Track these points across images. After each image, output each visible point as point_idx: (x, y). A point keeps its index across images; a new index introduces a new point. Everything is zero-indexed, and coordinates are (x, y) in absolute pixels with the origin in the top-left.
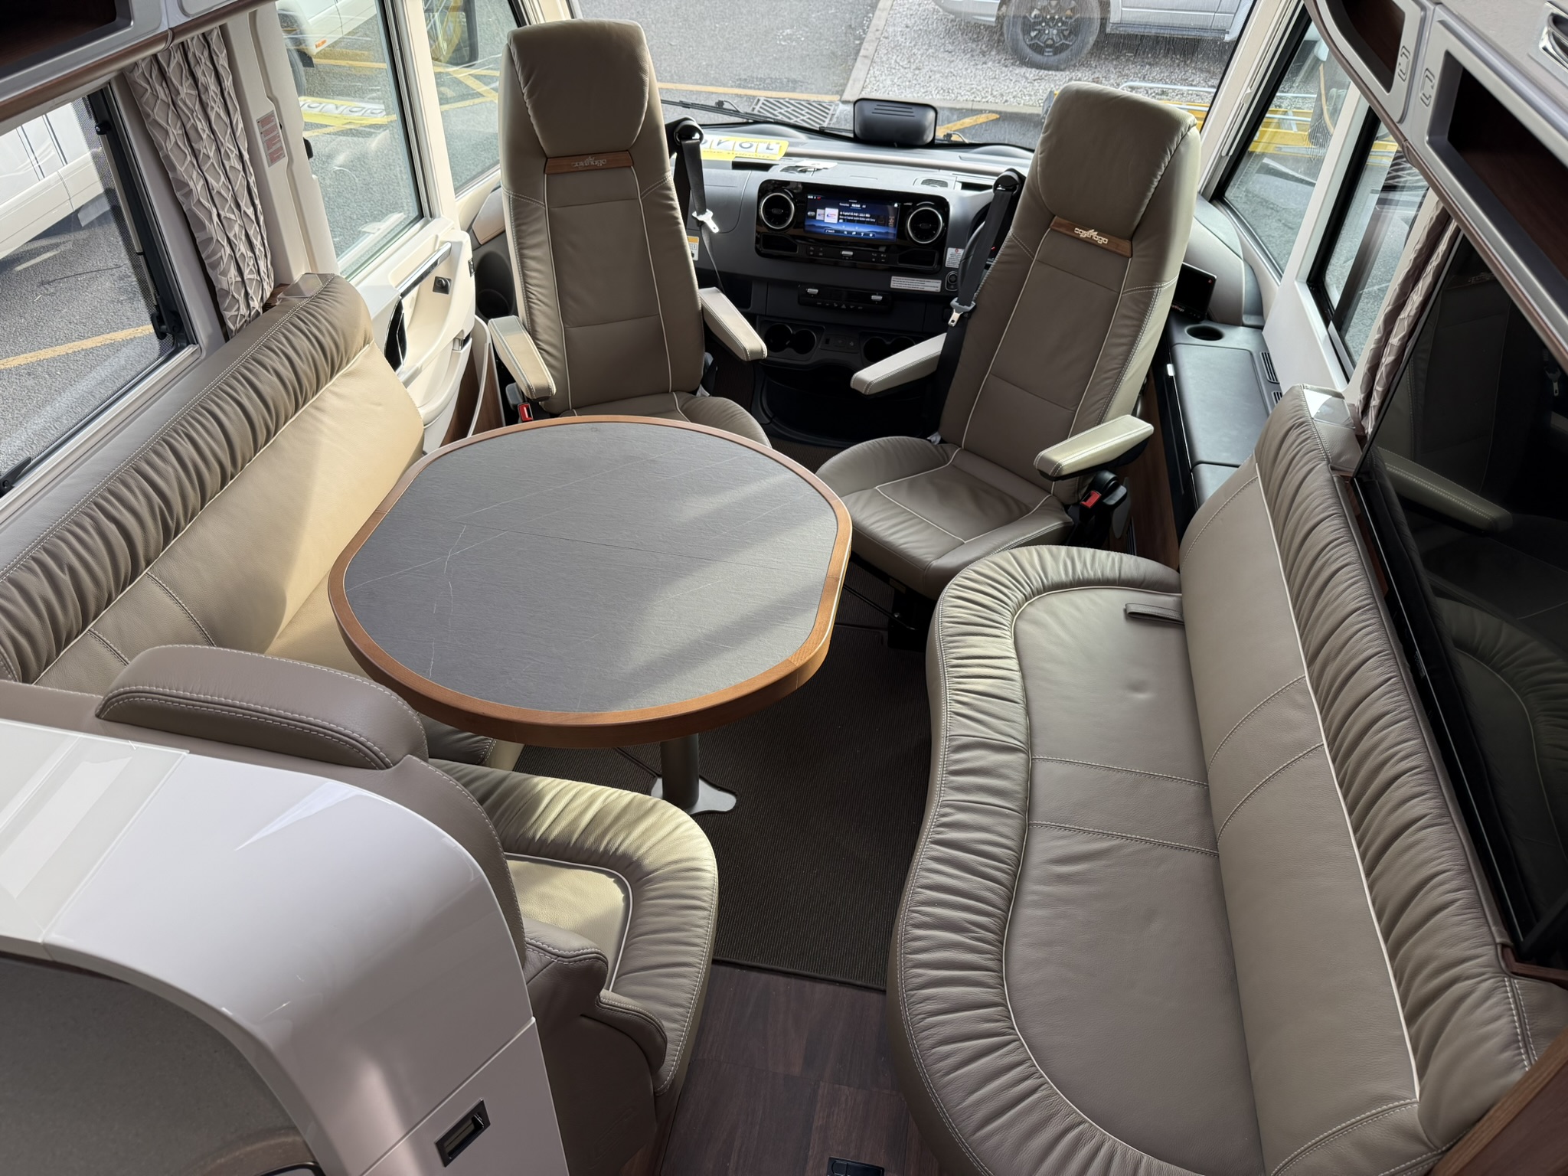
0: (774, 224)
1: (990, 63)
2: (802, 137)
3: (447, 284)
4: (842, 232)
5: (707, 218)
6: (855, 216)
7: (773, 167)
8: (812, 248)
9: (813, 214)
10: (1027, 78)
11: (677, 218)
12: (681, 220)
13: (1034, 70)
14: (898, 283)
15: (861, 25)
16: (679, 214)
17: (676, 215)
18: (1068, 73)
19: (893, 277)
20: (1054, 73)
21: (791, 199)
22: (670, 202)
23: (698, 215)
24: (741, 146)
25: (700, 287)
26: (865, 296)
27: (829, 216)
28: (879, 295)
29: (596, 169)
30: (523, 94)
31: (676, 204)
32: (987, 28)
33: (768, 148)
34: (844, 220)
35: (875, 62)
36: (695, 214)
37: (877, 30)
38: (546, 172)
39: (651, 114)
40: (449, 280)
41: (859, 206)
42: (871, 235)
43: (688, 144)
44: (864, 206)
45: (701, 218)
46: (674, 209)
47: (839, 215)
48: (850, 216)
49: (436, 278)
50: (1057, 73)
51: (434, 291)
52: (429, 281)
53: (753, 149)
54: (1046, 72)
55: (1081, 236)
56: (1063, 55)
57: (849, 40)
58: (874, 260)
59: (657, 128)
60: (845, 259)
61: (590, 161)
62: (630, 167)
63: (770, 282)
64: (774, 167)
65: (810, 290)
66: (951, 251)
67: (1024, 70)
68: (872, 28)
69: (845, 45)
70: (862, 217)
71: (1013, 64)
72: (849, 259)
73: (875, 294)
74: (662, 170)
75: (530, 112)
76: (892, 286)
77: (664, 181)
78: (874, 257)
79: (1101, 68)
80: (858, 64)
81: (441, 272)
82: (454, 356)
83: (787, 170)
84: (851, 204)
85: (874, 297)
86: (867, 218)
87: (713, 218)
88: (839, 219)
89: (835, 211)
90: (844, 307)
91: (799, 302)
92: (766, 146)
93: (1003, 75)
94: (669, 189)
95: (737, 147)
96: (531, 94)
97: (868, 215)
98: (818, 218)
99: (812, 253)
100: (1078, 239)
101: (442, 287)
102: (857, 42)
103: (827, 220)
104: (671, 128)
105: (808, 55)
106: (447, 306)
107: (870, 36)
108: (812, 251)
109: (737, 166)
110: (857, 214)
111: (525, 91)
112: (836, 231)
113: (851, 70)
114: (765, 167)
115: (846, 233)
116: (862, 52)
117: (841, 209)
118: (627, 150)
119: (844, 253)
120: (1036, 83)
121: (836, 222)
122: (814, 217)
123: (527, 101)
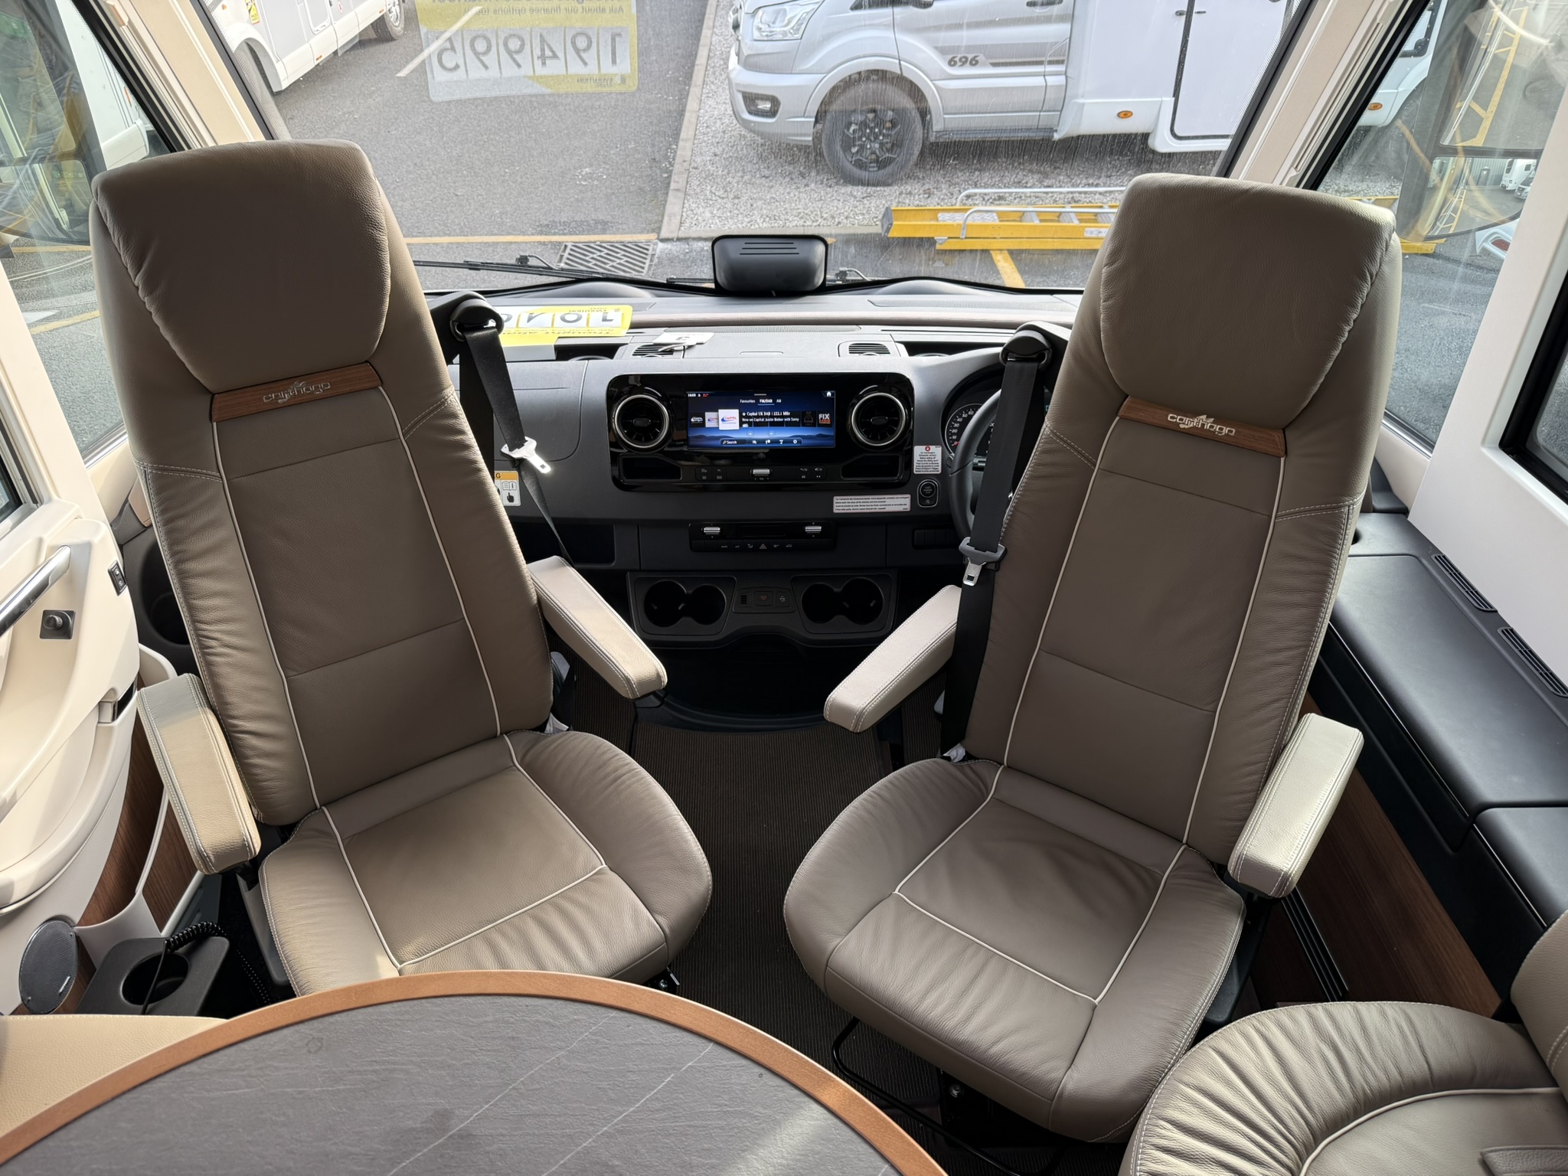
0: (638, 440)
1: (813, 185)
2: (645, 295)
3: (66, 623)
4: (750, 441)
5: (528, 451)
6: (767, 417)
7: (620, 350)
8: (703, 470)
9: (699, 419)
10: (855, 197)
11: (475, 462)
12: (482, 464)
13: (860, 187)
14: (844, 505)
15: (666, 157)
16: (477, 454)
17: (473, 457)
18: (896, 187)
19: (835, 498)
20: (882, 188)
21: (659, 399)
22: (459, 437)
23: (511, 450)
24: (563, 319)
25: (529, 559)
26: (793, 529)
27: (726, 421)
28: (816, 525)
29: (313, 400)
30: (137, 288)
31: (470, 438)
32: (803, 148)
33: (605, 320)
34: (750, 424)
35: (689, 195)
36: (505, 449)
37: (684, 161)
38: (214, 418)
39: (401, 296)
40: (71, 613)
41: (771, 401)
42: (795, 442)
43: (478, 338)
44: (779, 401)
45: (517, 454)
46: (467, 447)
47: (741, 416)
48: (758, 417)
49: (46, 613)
50: (886, 188)
51: (42, 636)
52: (33, 620)
53: (583, 322)
54: (873, 188)
55: (1182, 426)
56: (889, 169)
57: (656, 174)
58: (804, 477)
59: (416, 320)
60: (758, 480)
61: (300, 387)
62: (376, 388)
63: (639, 524)
64: (620, 348)
65: (707, 530)
66: (918, 451)
67: (849, 188)
68: (678, 160)
69: (652, 179)
70: (777, 417)
71: (837, 184)
72: (765, 480)
73: (811, 525)
74: (435, 386)
75: (157, 320)
76: (835, 511)
77: (443, 403)
78: (804, 473)
79: (930, 179)
80: (671, 198)
81: (53, 600)
82: (102, 735)
83: (640, 352)
84: (757, 399)
85: (808, 529)
86: (787, 417)
87: (538, 450)
88: (741, 423)
89: (735, 413)
90: (763, 547)
91: (691, 548)
92: (600, 315)
93: (829, 196)
94: (455, 416)
95: (558, 322)
96: (150, 285)
97: (786, 413)
98: (708, 425)
99: (704, 478)
100: (1175, 430)
101: (59, 627)
102: (665, 175)
103: (723, 426)
104: (442, 316)
105: (613, 193)
106: (73, 658)
107: (677, 168)
108: (704, 474)
109: (564, 353)
110: (769, 414)
111: (138, 281)
112: (740, 441)
113: (664, 206)
114: (608, 351)
115: (755, 442)
116: (673, 186)
117: (743, 409)
118: (367, 362)
119: (755, 471)
120: (865, 201)
121: (738, 428)
122: (703, 424)
123: (146, 300)
